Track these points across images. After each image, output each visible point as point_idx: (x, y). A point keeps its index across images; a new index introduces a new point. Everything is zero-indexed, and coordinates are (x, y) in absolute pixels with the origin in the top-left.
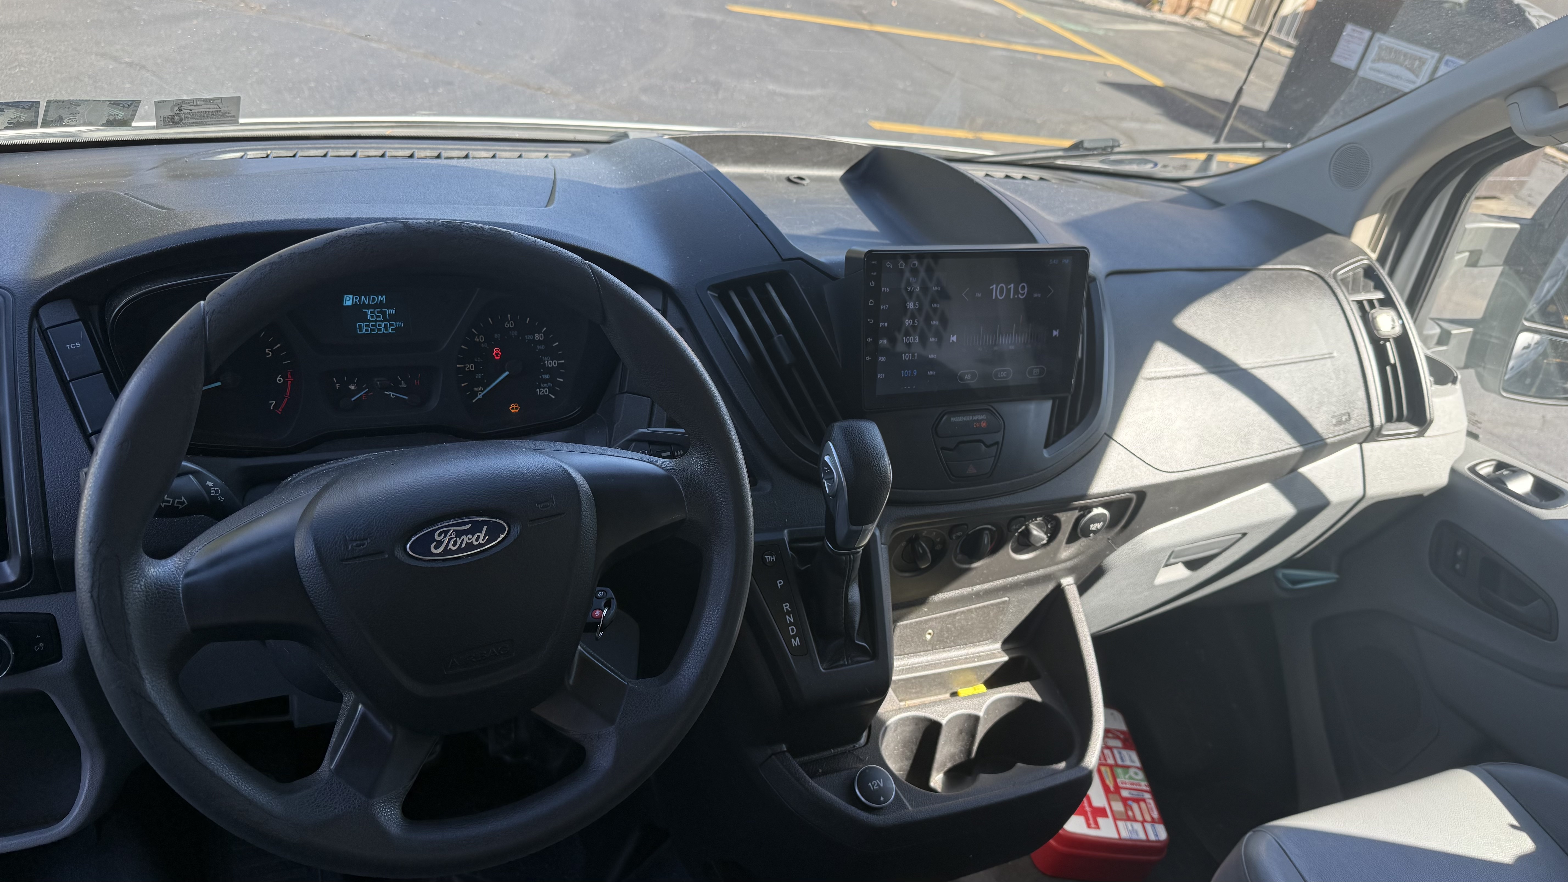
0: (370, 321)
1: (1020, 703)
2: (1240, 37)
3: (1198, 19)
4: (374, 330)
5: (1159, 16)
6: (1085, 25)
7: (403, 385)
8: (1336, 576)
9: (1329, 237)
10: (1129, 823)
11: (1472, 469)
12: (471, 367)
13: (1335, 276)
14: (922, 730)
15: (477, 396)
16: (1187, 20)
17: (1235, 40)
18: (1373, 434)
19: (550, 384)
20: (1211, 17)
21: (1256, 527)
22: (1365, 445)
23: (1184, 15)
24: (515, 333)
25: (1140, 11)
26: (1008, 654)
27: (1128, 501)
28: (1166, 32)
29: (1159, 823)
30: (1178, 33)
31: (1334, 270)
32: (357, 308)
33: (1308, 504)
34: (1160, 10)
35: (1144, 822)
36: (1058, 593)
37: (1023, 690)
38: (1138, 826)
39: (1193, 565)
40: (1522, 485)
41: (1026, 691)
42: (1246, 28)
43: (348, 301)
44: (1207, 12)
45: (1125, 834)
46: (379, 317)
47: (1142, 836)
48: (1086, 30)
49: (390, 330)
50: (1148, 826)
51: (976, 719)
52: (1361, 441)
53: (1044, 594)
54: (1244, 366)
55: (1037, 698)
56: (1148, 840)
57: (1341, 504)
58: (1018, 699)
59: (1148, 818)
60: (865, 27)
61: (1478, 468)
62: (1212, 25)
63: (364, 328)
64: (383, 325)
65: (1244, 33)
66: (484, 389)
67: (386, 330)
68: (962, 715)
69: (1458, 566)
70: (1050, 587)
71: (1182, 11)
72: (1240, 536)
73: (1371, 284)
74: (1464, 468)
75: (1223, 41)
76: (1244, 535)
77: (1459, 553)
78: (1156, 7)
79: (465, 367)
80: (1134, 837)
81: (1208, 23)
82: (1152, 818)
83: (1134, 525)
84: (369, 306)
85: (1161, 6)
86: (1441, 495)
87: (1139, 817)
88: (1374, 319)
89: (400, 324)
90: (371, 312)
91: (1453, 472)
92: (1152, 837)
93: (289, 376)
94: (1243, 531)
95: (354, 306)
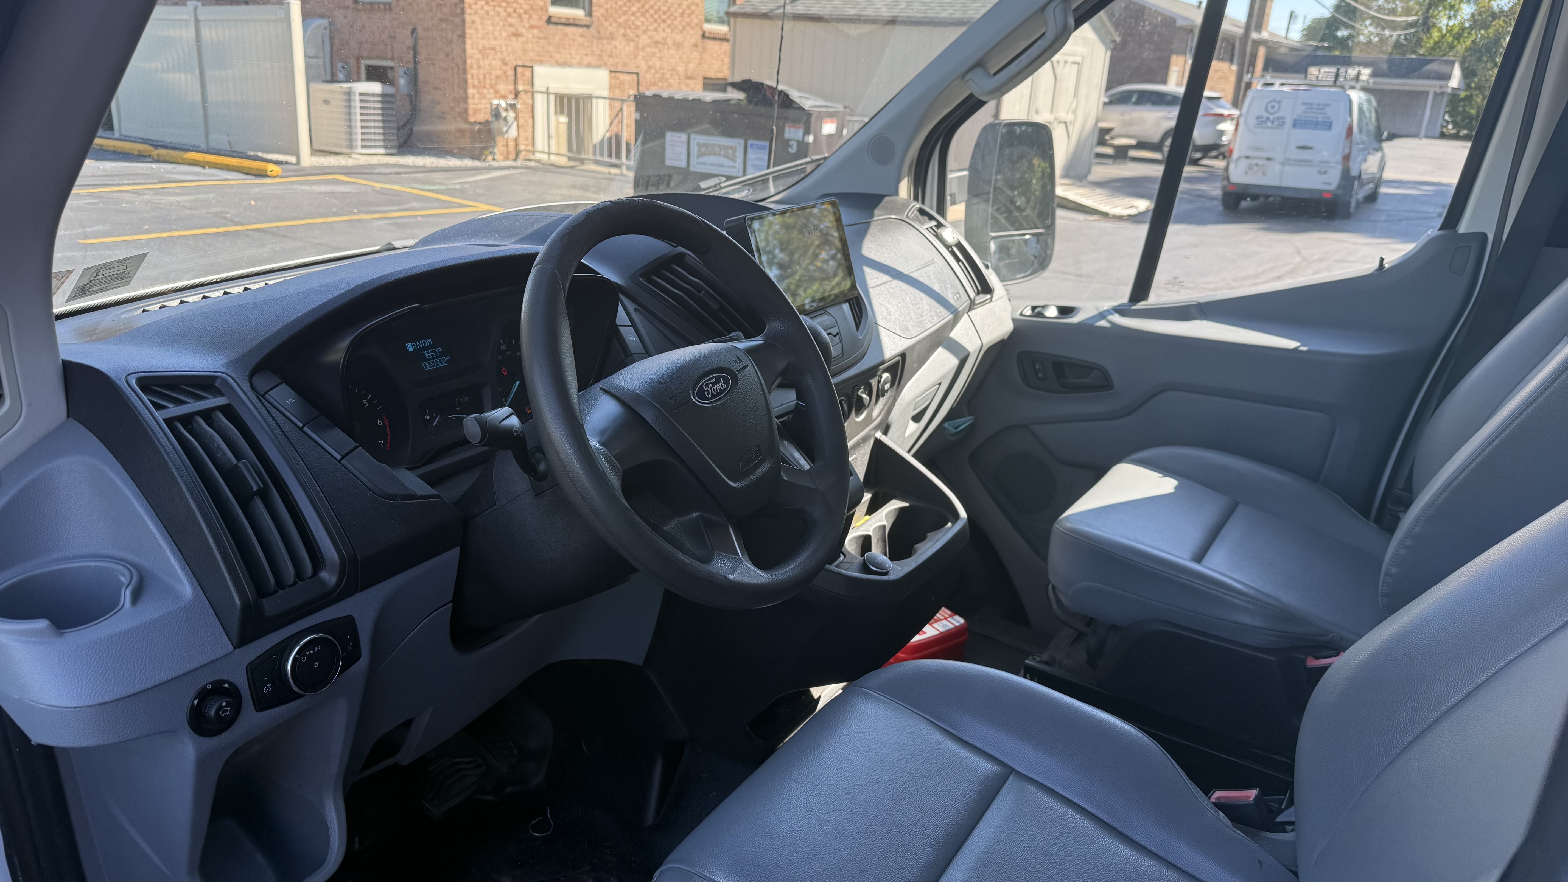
0: (429, 360)
1: (897, 513)
2: (572, 167)
3: (529, 160)
4: (434, 366)
5: (495, 164)
6: (440, 184)
8: (972, 417)
9: (887, 199)
10: (939, 623)
11: (1021, 314)
13: (907, 216)
14: (860, 546)
16: (519, 163)
17: (569, 170)
18: (972, 305)
20: (538, 156)
21: (944, 377)
22: (969, 313)
23: (515, 160)
24: (509, 353)
25: (477, 163)
26: (869, 493)
27: (898, 362)
28: (511, 175)
29: (954, 616)
30: (521, 174)
31: (906, 213)
32: (417, 351)
33: (962, 356)
34: (494, 159)
35: (946, 618)
36: (878, 443)
37: (894, 504)
38: (945, 622)
39: (917, 418)
40: (1052, 312)
41: (895, 504)
42: (570, 159)
43: (410, 347)
44: (533, 152)
45: (942, 630)
46: (433, 355)
47: (951, 626)
48: (443, 187)
49: (444, 364)
50: (950, 619)
51: (884, 527)
52: (967, 311)
53: (871, 447)
54: (906, 273)
55: (906, 504)
56: (956, 627)
57: (974, 352)
58: (895, 510)
59: (947, 616)
60: (239, 228)
61: (1024, 313)
62: (542, 162)
63: (428, 366)
64: (438, 361)
65: (572, 163)
67: (442, 364)
68: (876, 528)
69: (1040, 375)
70: (872, 441)
71: (512, 156)
72: (938, 386)
73: (926, 218)
74: (1017, 316)
75: (561, 173)
76: (940, 384)
77: (1037, 367)
78: (490, 158)
80: (947, 628)
81: (538, 161)
82: (948, 614)
83: (903, 382)
84: (424, 349)
85: (493, 156)
86: (1014, 335)
87: (942, 618)
88: (941, 235)
89: (448, 358)
90: (428, 353)
91: (1014, 320)
92: (957, 624)
93: (385, 419)
94: (939, 382)
95: (415, 350)
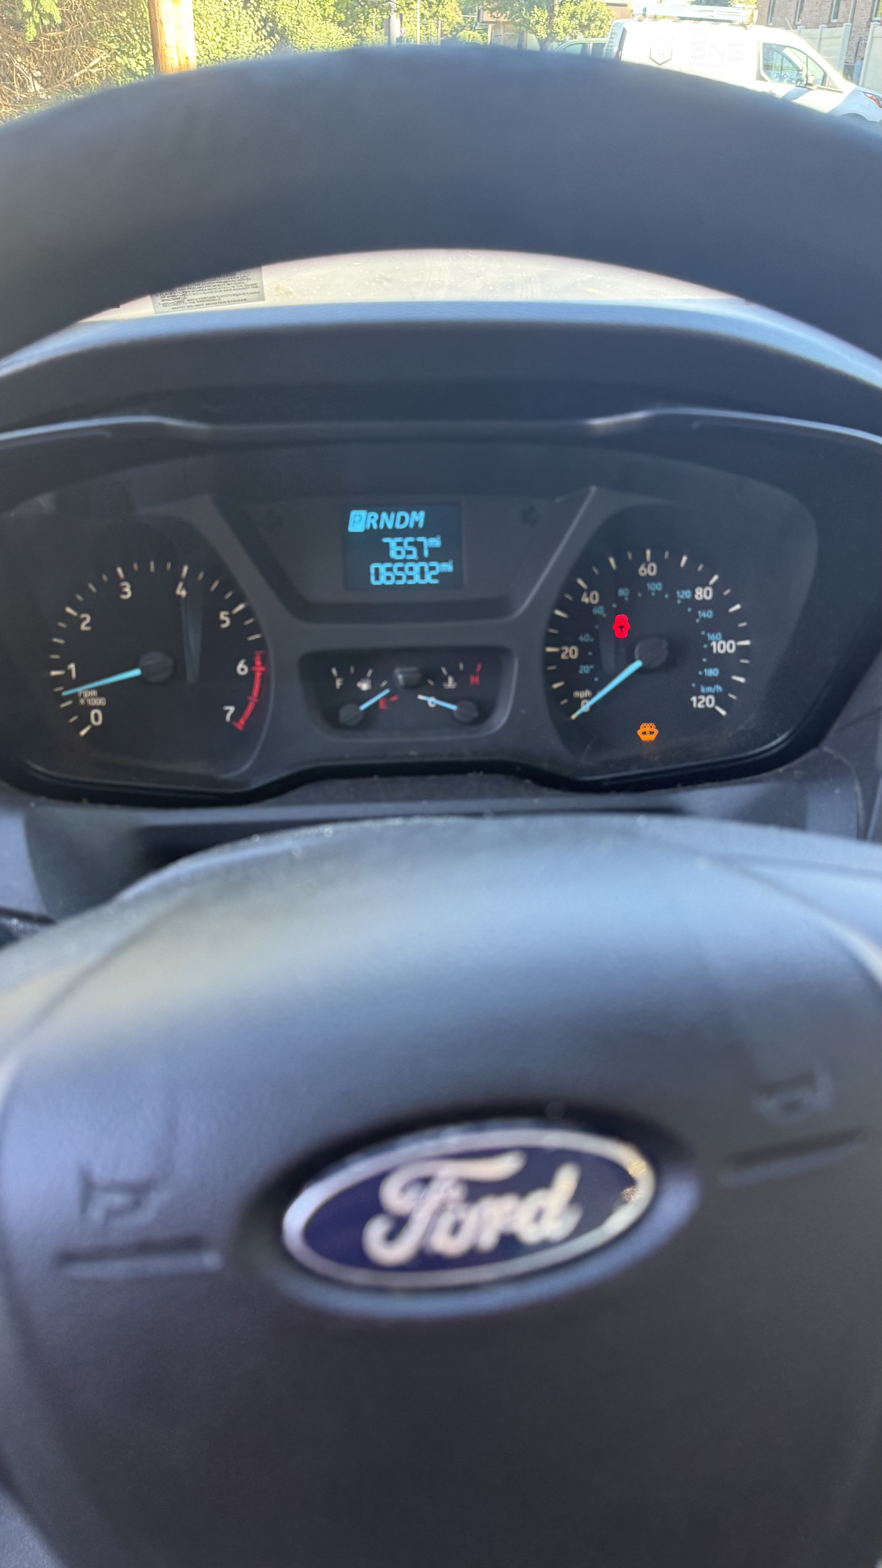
0: (394, 561)
4: (400, 578)
7: (451, 684)
12: (571, 652)
15: (579, 707)
19: (719, 688)
24: (657, 587)
32: (373, 536)
46: (409, 553)
49: (428, 578)
63: (383, 575)
66: (594, 694)
67: (422, 578)
79: (562, 651)
84: (394, 533)
89: (448, 567)
90: (399, 544)
93: (258, 663)
